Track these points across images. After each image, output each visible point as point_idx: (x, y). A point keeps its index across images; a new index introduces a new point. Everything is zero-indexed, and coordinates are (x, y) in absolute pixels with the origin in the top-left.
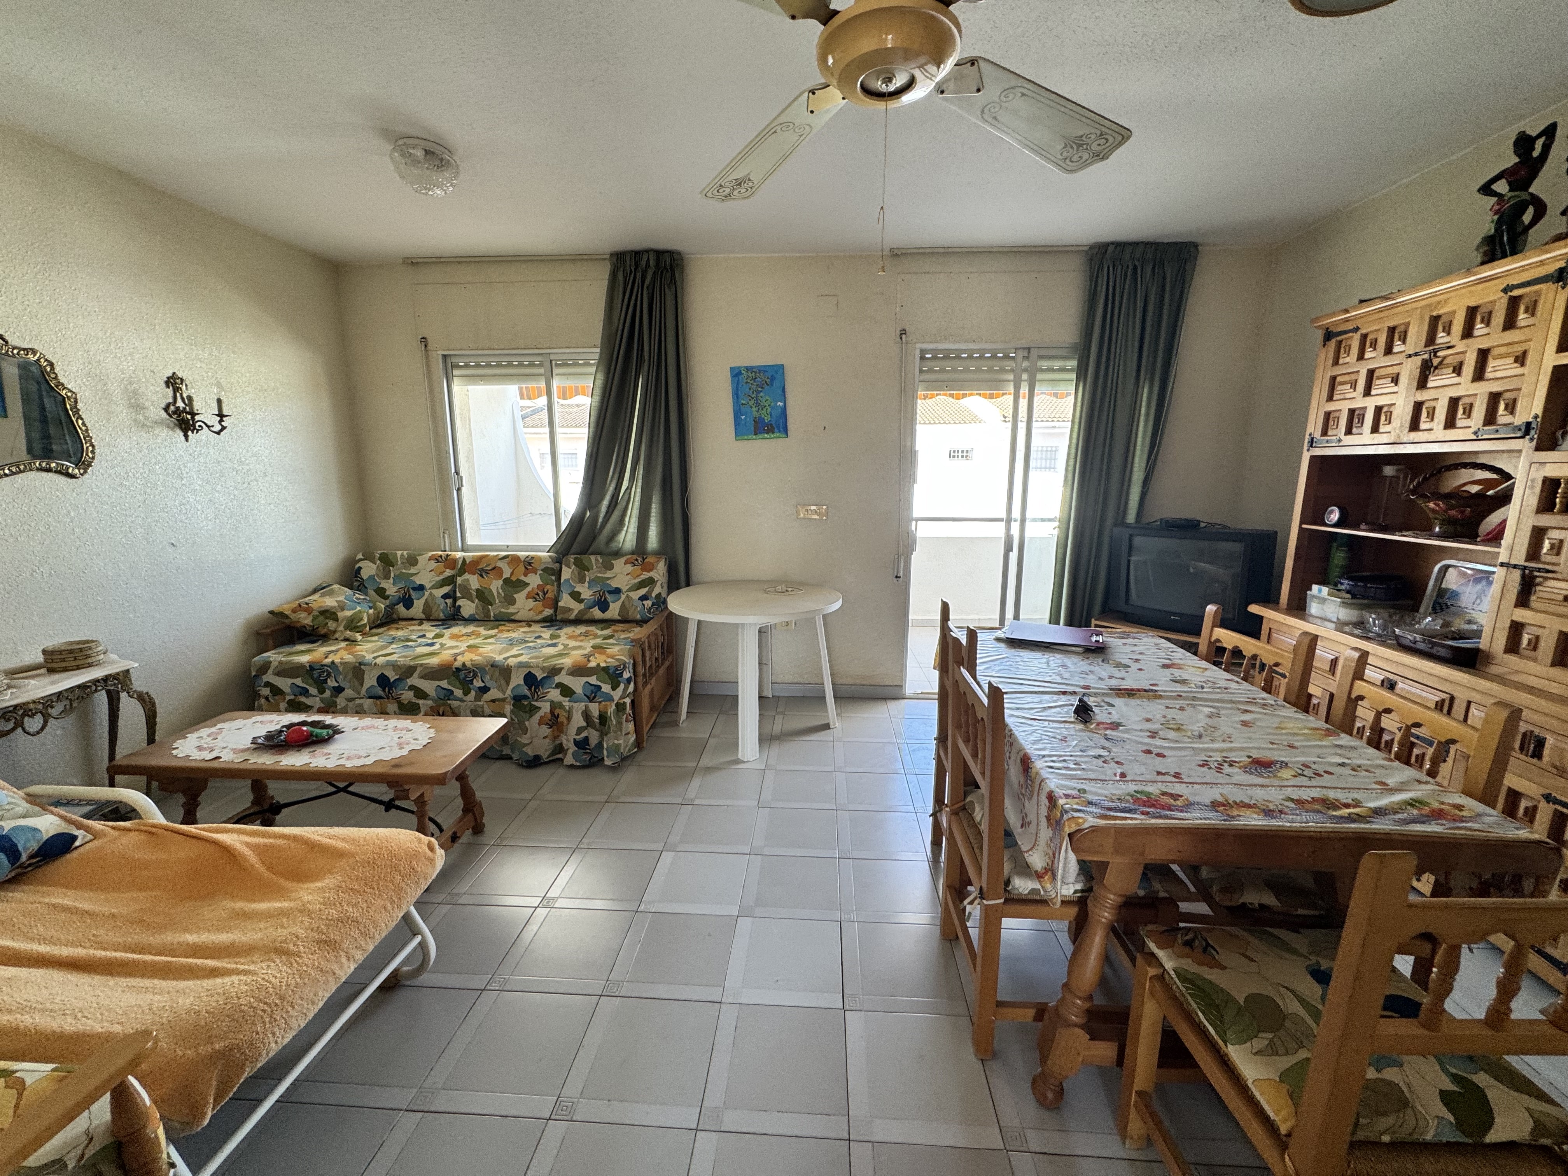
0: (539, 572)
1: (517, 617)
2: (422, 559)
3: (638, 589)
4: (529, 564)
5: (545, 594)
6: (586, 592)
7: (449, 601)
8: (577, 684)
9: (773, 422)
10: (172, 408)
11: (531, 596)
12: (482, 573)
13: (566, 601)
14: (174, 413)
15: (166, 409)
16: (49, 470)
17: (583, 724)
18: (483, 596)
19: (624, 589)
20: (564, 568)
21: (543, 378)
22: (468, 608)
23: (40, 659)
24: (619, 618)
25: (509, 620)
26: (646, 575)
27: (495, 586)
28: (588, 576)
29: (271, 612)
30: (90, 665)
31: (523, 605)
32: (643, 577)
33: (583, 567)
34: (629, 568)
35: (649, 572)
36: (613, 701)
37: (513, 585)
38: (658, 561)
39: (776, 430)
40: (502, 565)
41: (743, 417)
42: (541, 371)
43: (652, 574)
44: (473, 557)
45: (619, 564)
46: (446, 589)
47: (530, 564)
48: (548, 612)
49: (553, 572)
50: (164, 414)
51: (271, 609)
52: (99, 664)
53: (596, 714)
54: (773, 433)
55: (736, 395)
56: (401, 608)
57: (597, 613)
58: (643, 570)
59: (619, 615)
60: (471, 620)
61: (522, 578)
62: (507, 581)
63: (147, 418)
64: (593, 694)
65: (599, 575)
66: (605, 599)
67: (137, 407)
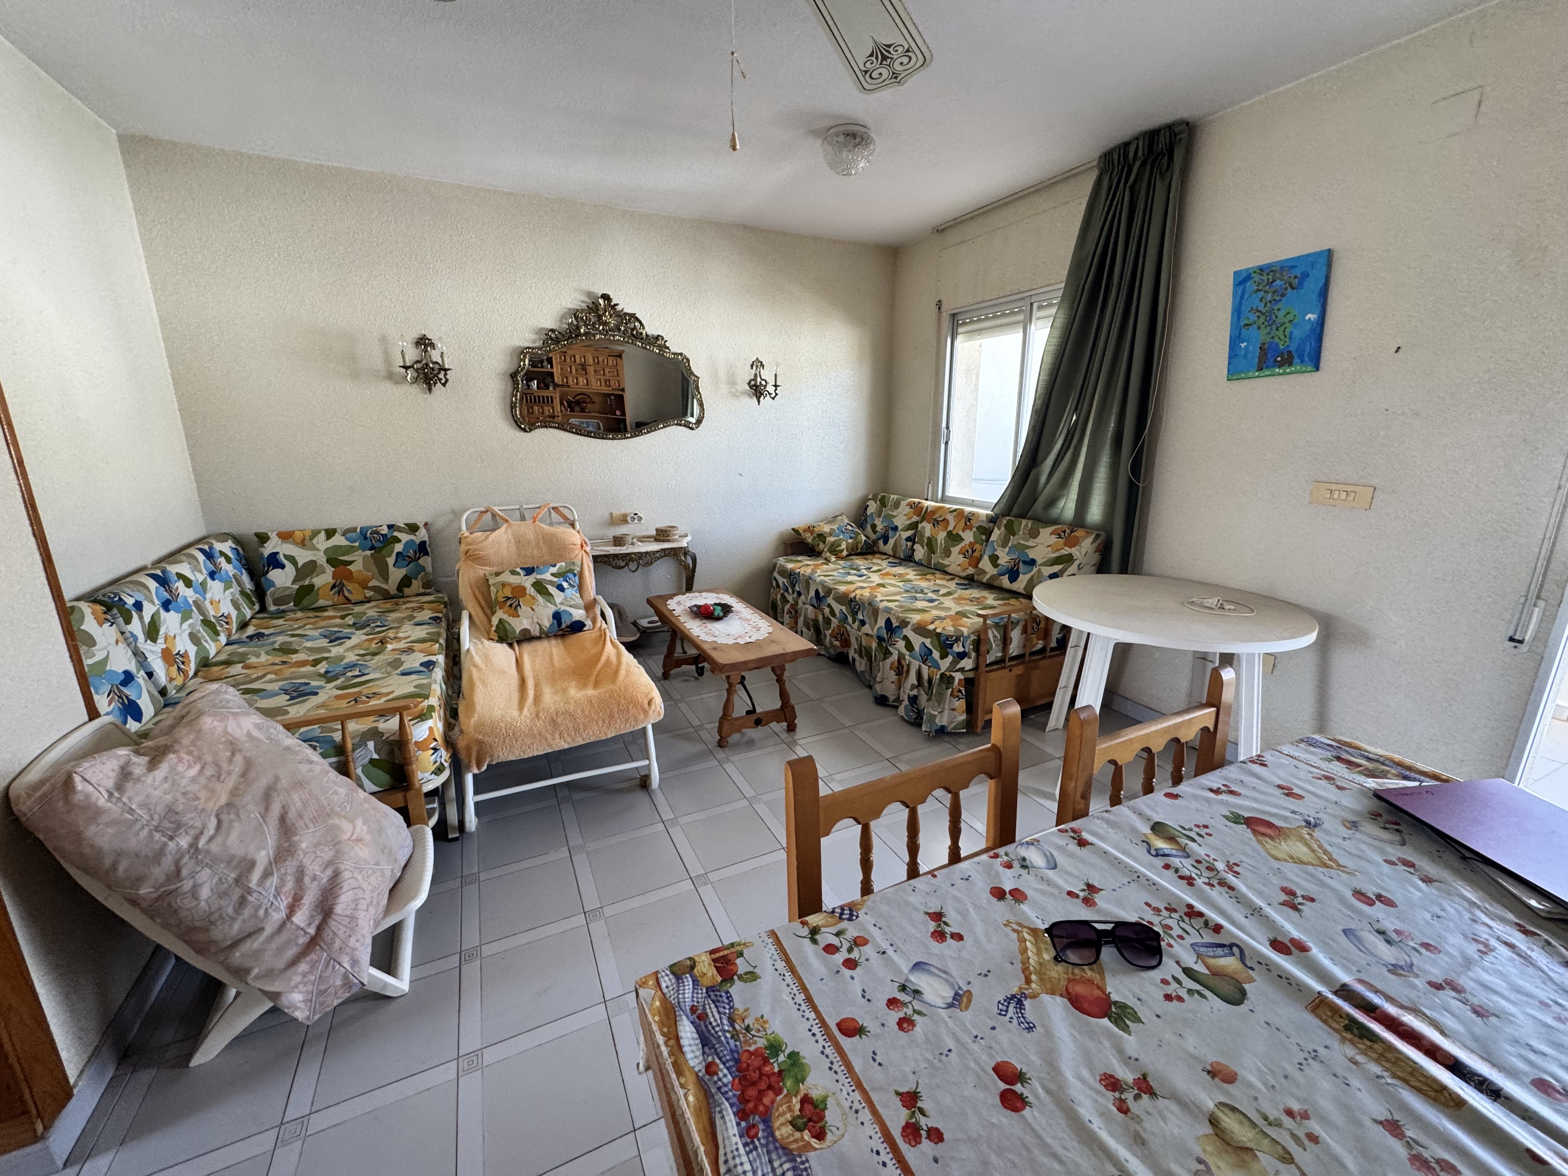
0: (975, 529)
1: (949, 570)
2: (903, 504)
3: (1051, 565)
4: (968, 520)
5: (973, 552)
6: (1004, 558)
7: (909, 544)
8: (917, 641)
9: (1292, 348)
10: (753, 383)
11: (964, 553)
12: (936, 523)
13: (985, 563)
14: (754, 385)
15: (749, 384)
16: (681, 425)
17: (916, 683)
18: (931, 544)
19: (1039, 562)
20: (996, 529)
21: (1022, 324)
22: (920, 553)
23: (654, 533)
24: (1023, 592)
25: (943, 570)
26: (1066, 551)
27: (941, 536)
28: (1013, 541)
29: (793, 529)
30: (669, 541)
31: (956, 561)
32: (1064, 552)
33: (1011, 531)
34: (1053, 539)
35: (1070, 547)
36: (940, 669)
37: (954, 538)
38: (1086, 537)
39: (1296, 360)
40: (950, 518)
41: (1243, 345)
42: (1021, 317)
43: (1074, 551)
44: (934, 506)
45: (1047, 535)
46: (909, 533)
47: (970, 520)
48: (971, 571)
49: (985, 533)
50: (747, 387)
51: (795, 527)
52: (673, 541)
53: (926, 677)
54: (1290, 365)
55: (1237, 312)
56: (881, 542)
57: (1005, 581)
58: (1065, 544)
59: (1024, 589)
60: (919, 564)
61: (961, 533)
62: (950, 534)
63: (737, 390)
64: (926, 656)
65: (1022, 542)
66: (1018, 569)
67: (732, 383)
